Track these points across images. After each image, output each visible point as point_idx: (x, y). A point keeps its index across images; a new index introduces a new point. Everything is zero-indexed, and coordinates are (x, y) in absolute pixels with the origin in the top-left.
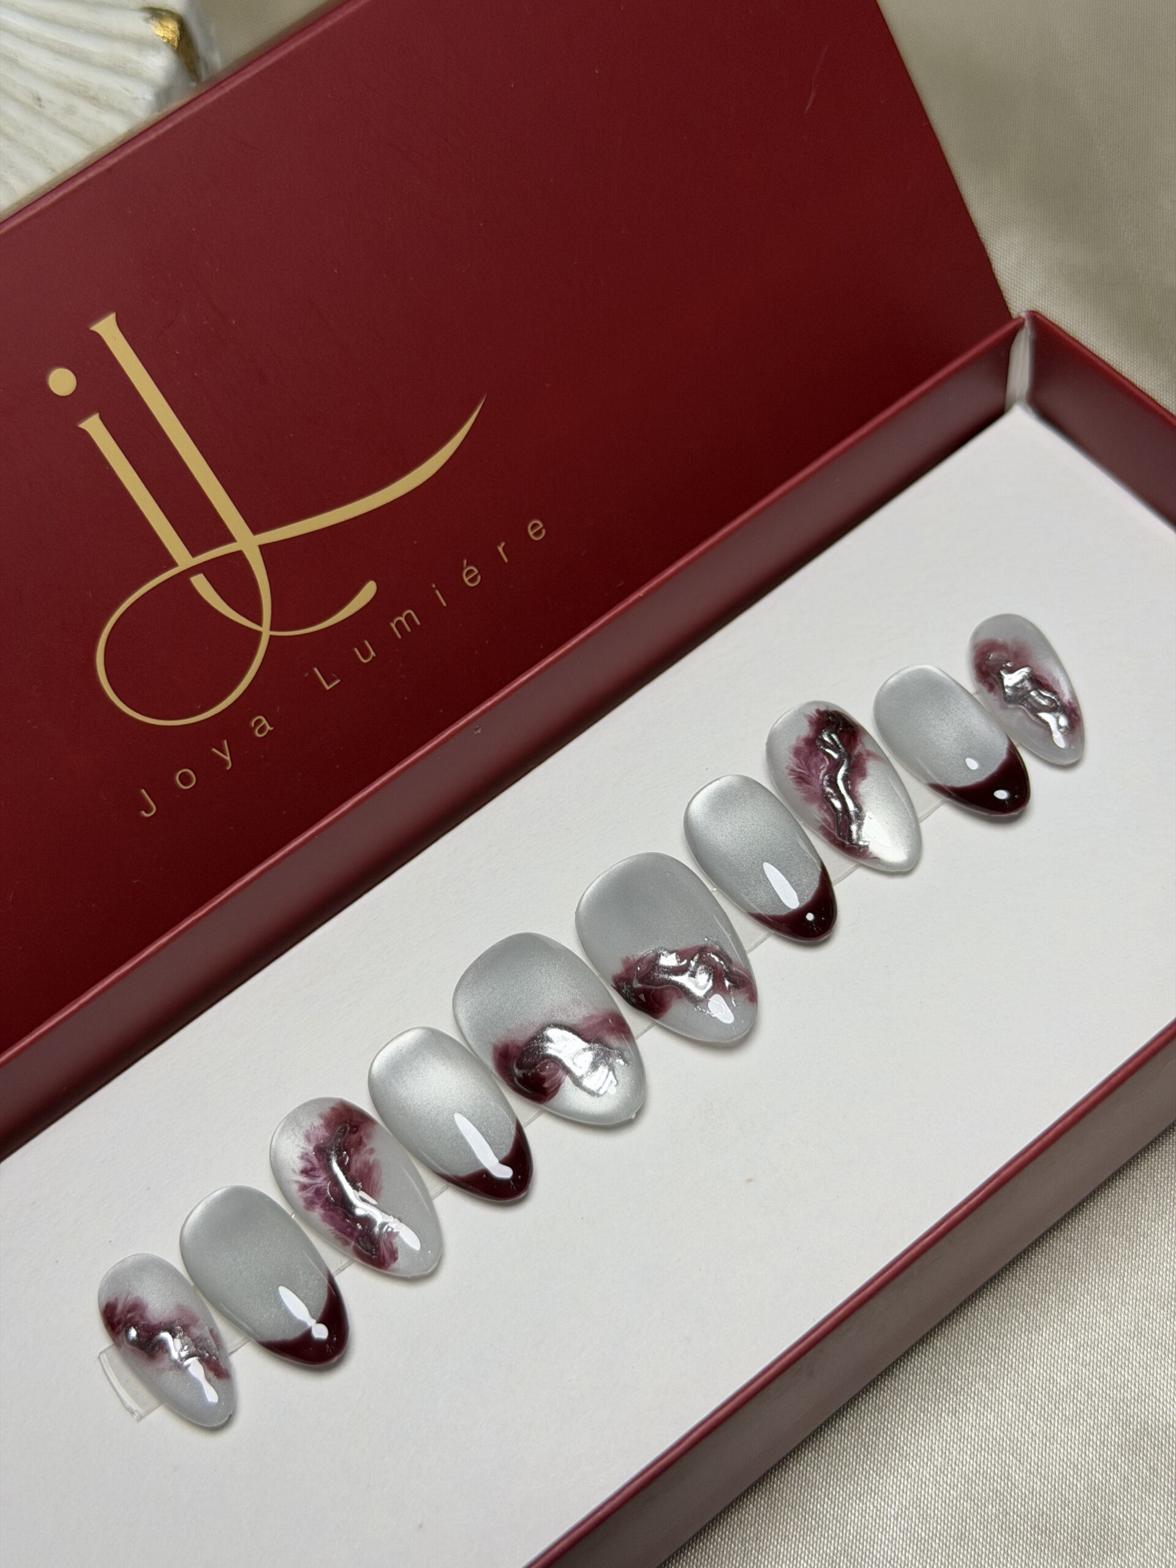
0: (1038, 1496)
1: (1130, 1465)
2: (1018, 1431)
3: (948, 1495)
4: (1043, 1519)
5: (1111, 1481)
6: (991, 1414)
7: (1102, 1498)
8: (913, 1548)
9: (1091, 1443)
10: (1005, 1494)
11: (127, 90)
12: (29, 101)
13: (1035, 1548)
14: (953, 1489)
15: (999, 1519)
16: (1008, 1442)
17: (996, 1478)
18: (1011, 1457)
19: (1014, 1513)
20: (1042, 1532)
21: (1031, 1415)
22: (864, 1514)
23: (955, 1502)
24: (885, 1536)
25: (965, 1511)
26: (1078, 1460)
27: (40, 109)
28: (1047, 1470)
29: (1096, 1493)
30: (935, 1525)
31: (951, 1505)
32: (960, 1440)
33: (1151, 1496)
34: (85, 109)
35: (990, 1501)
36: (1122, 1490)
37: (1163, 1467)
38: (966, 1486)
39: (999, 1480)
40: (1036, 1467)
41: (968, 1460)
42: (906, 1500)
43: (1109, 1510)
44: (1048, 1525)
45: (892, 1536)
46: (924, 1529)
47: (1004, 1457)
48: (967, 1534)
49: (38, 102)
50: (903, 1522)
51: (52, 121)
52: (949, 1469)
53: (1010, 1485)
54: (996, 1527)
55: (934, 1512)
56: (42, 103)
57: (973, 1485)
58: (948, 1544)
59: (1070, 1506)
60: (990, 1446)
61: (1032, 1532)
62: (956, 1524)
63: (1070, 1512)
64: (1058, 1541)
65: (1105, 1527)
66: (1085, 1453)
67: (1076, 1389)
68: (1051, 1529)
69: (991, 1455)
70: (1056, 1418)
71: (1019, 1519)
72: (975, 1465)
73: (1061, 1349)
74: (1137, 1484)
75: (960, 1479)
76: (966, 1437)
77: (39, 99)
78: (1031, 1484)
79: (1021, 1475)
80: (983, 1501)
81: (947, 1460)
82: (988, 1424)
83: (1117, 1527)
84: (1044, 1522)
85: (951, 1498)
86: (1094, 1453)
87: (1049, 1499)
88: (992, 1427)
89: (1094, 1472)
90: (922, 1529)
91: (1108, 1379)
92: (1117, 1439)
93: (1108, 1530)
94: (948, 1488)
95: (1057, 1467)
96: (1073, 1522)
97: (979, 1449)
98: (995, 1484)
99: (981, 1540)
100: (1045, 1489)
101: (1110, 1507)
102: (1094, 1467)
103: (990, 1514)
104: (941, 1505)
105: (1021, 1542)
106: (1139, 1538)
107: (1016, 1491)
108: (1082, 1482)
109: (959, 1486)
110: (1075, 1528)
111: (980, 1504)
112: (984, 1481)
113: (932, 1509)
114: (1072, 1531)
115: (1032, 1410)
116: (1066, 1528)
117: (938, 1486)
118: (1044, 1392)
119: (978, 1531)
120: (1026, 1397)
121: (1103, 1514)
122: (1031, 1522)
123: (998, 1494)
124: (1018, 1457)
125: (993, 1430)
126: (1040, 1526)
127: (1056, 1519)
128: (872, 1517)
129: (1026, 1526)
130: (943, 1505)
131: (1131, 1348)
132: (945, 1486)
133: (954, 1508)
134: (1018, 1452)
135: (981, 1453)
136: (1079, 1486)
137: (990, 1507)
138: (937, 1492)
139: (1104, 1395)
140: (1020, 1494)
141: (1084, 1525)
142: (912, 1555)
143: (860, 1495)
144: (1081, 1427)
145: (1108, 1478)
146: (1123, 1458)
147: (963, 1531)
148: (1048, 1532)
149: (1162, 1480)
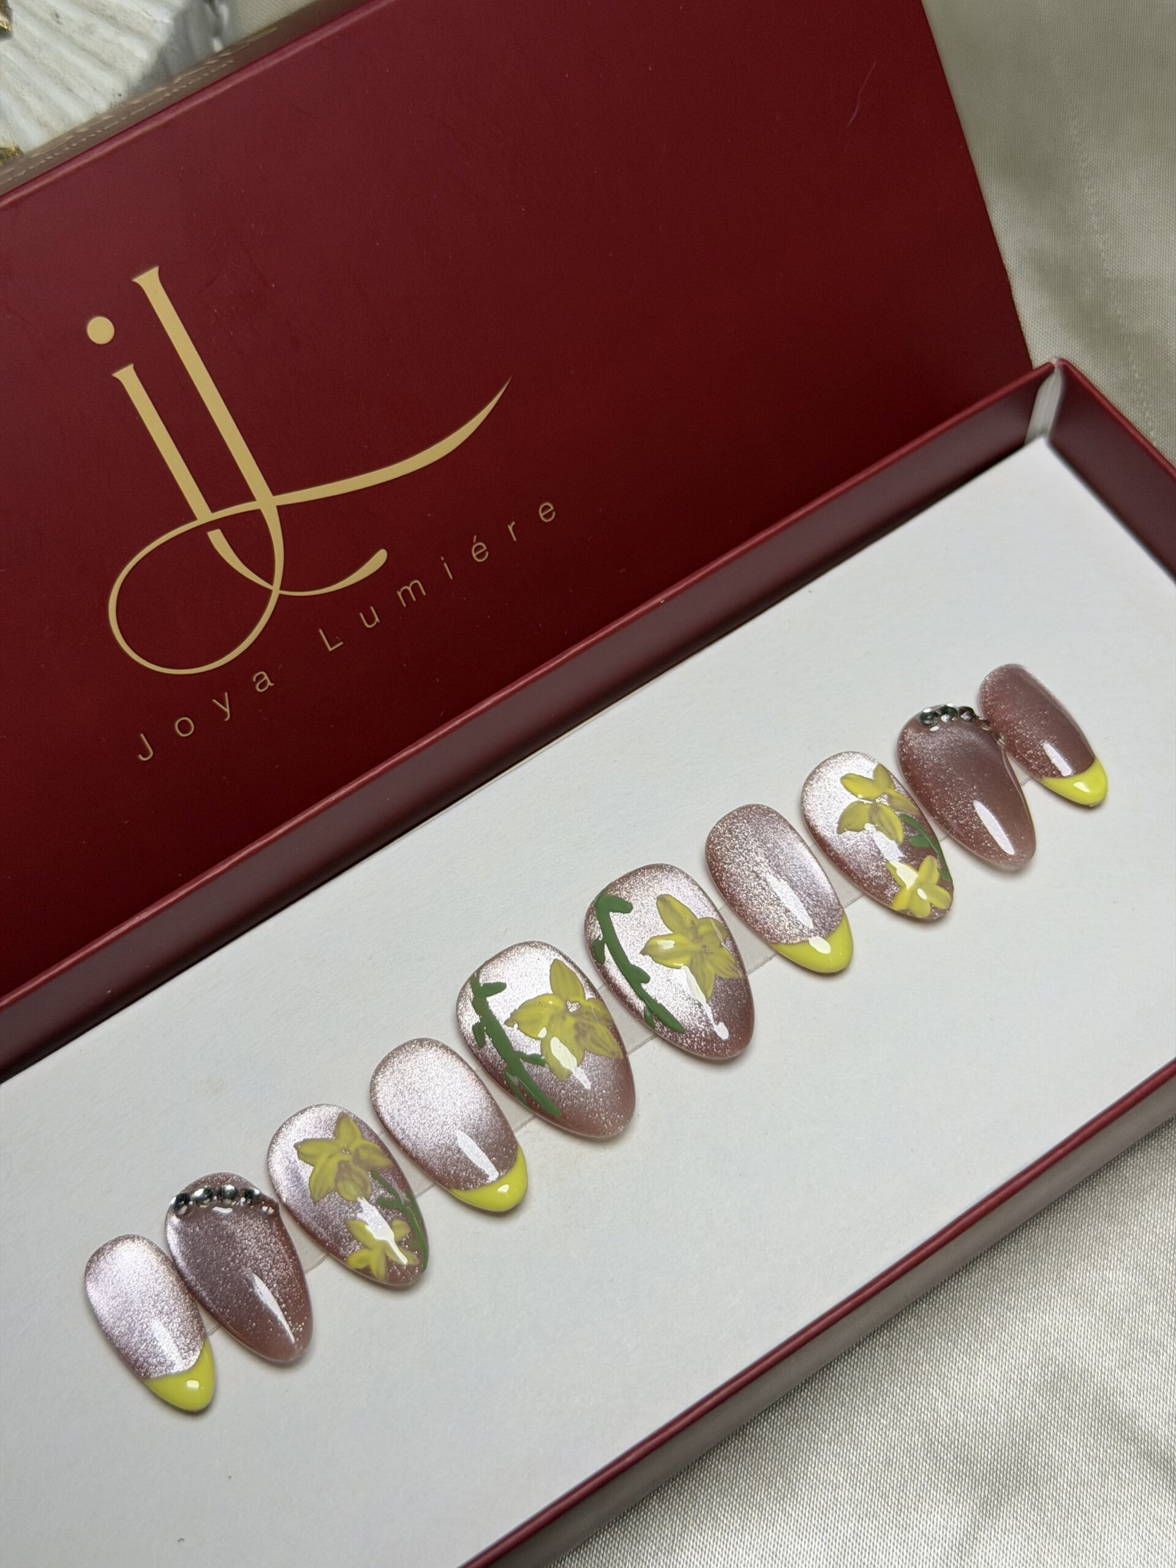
0: (961, 1428)
1: (1047, 1404)
2: (945, 1367)
3: (878, 1423)
4: (965, 1450)
5: (1029, 1418)
6: (921, 1349)
7: (1020, 1433)
8: (844, 1472)
9: (1012, 1382)
10: (931, 1424)
11: (147, 13)
12: (48, 17)
13: (957, 1477)
14: (884, 1418)
15: (925, 1448)
16: (936, 1377)
17: (923, 1409)
18: (938, 1391)
19: (938, 1442)
20: (964, 1462)
21: (958, 1353)
22: (800, 1438)
23: (884, 1430)
24: (819, 1460)
25: (893, 1439)
26: (999, 1396)
27: (58, 25)
28: (970, 1404)
29: (1015, 1429)
30: (865, 1451)
31: (880, 1433)
32: (892, 1373)
33: (1065, 1434)
34: (104, 30)
35: (918, 1431)
36: (1039, 1428)
37: (1077, 1408)
38: (896, 1415)
39: (926, 1412)
40: (960, 1401)
41: (898, 1391)
42: (839, 1427)
43: (1026, 1445)
44: (969, 1456)
45: (826, 1459)
46: (855, 1454)
47: (931, 1390)
48: (895, 1460)
49: (56, 18)
50: (835, 1447)
51: (70, 40)
52: (881, 1399)
53: (936, 1416)
54: (922, 1455)
55: (865, 1438)
56: (60, 20)
57: (902, 1415)
58: (877, 1469)
59: (990, 1439)
60: (919, 1379)
61: (955, 1462)
62: (885, 1451)
63: (990, 1445)
64: (978, 1472)
65: (1022, 1460)
66: (1006, 1391)
67: (1000, 1331)
68: (972, 1459)
69: (920, 1388)
70: (981, 1356)
71: (943, 1449)
72: (904, 1396)
73: (988, 1293)
74: (1053, 1422)
75: (890, 1409)
76: (897, 1370)
77: (57, 16)
78: (956, 1416)
79: (946, 1407)
80: (911, 1431)
81: (879, 1391)
82: (918, 1358)
83: (1033, 1461)
84: (966, 1453)
85: (881, 1426)
86: (1015, 1391)
87: (971, 1432)
88: (921, 1362)
89: (1013, 1409)
90: (853, 1454)
91: (1030, 1324)
92: (1036, 1380)
93: (1025, 1464)
94: (879, 1418)
95: (980, 1401)
96: (993, 1453)
97: (909, 1382)
98: (922, 1415)
99: (907, 1467)
100: (968, 1422)
101: (1027, 1443)
102: (1014, 1404)
103: (916, 1442)
104: (872, 1433)
105: (944, 1470)
106: (1053, 1473)
107: (941, 1422)
108: (1002, 1417)
109: (889, 1415)
110: (994, 1460)
111: (907, 1433)
112: (912, 1412)
113: (863, 1435)
114: (991, 1463)
115: (959, 1347)
116: (986, 1460)
117: (869, 1415)
118: (971, 1332)
119: (905, 1458)
120: (954, 1335)
121: (1020, 1448)
122: (954, 1452)
123: (925, 1425)
124: (944, 1391)
125: (922, 1365)
126: (962, 1456)
127: (976, 1450)
128: (807, 1441)
129: (949, 1455)
130: (874, 1432)
131: (1053, 1295)
132: (876, 1415)
133: (883, 1436)
134: (945, 1386)
135: (910, 1385)
136: (999, 1421)
137: (917, 1436)
138: (868, 1421)
139: (1026, 1337)
140: (945, 1425)
141: (1003, 1457)
142: (843, 1478)
143: (797, 1421)
144: (1004, 1366)
145: (1026, 1415)
146: (1041, 1398)
147: (891, 1457)
148: (969, 1462)
149: (1076, 1420)
